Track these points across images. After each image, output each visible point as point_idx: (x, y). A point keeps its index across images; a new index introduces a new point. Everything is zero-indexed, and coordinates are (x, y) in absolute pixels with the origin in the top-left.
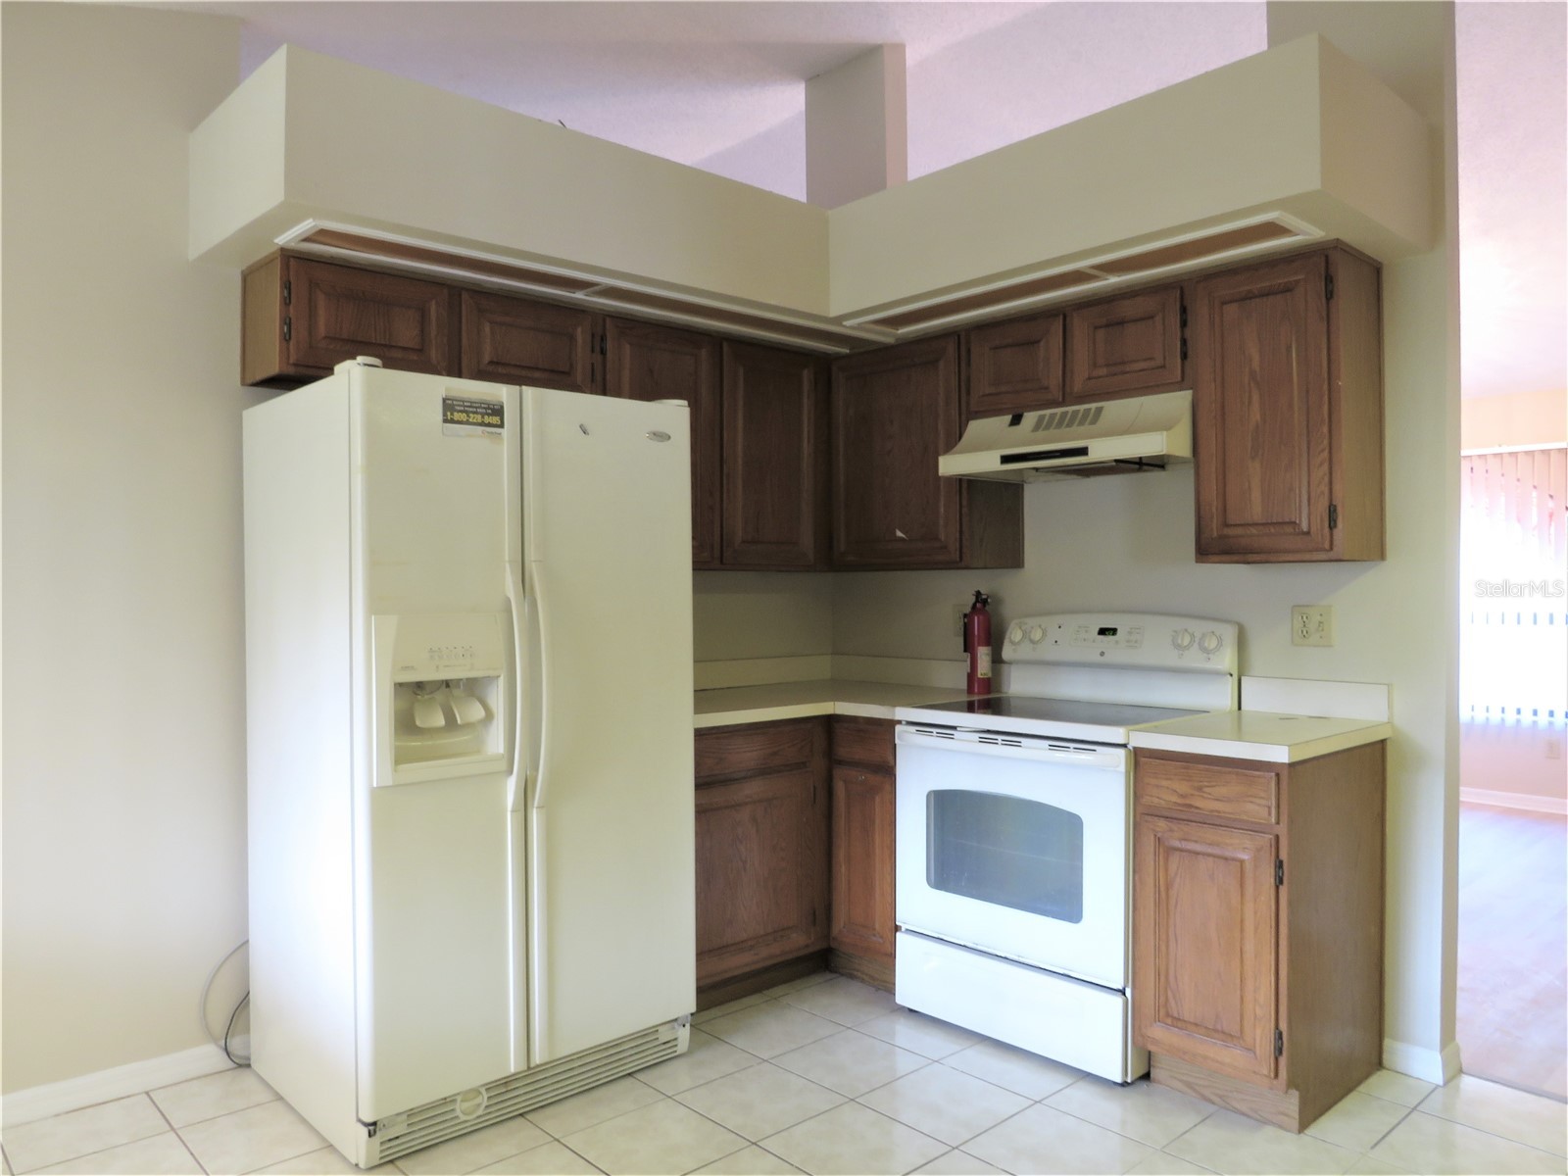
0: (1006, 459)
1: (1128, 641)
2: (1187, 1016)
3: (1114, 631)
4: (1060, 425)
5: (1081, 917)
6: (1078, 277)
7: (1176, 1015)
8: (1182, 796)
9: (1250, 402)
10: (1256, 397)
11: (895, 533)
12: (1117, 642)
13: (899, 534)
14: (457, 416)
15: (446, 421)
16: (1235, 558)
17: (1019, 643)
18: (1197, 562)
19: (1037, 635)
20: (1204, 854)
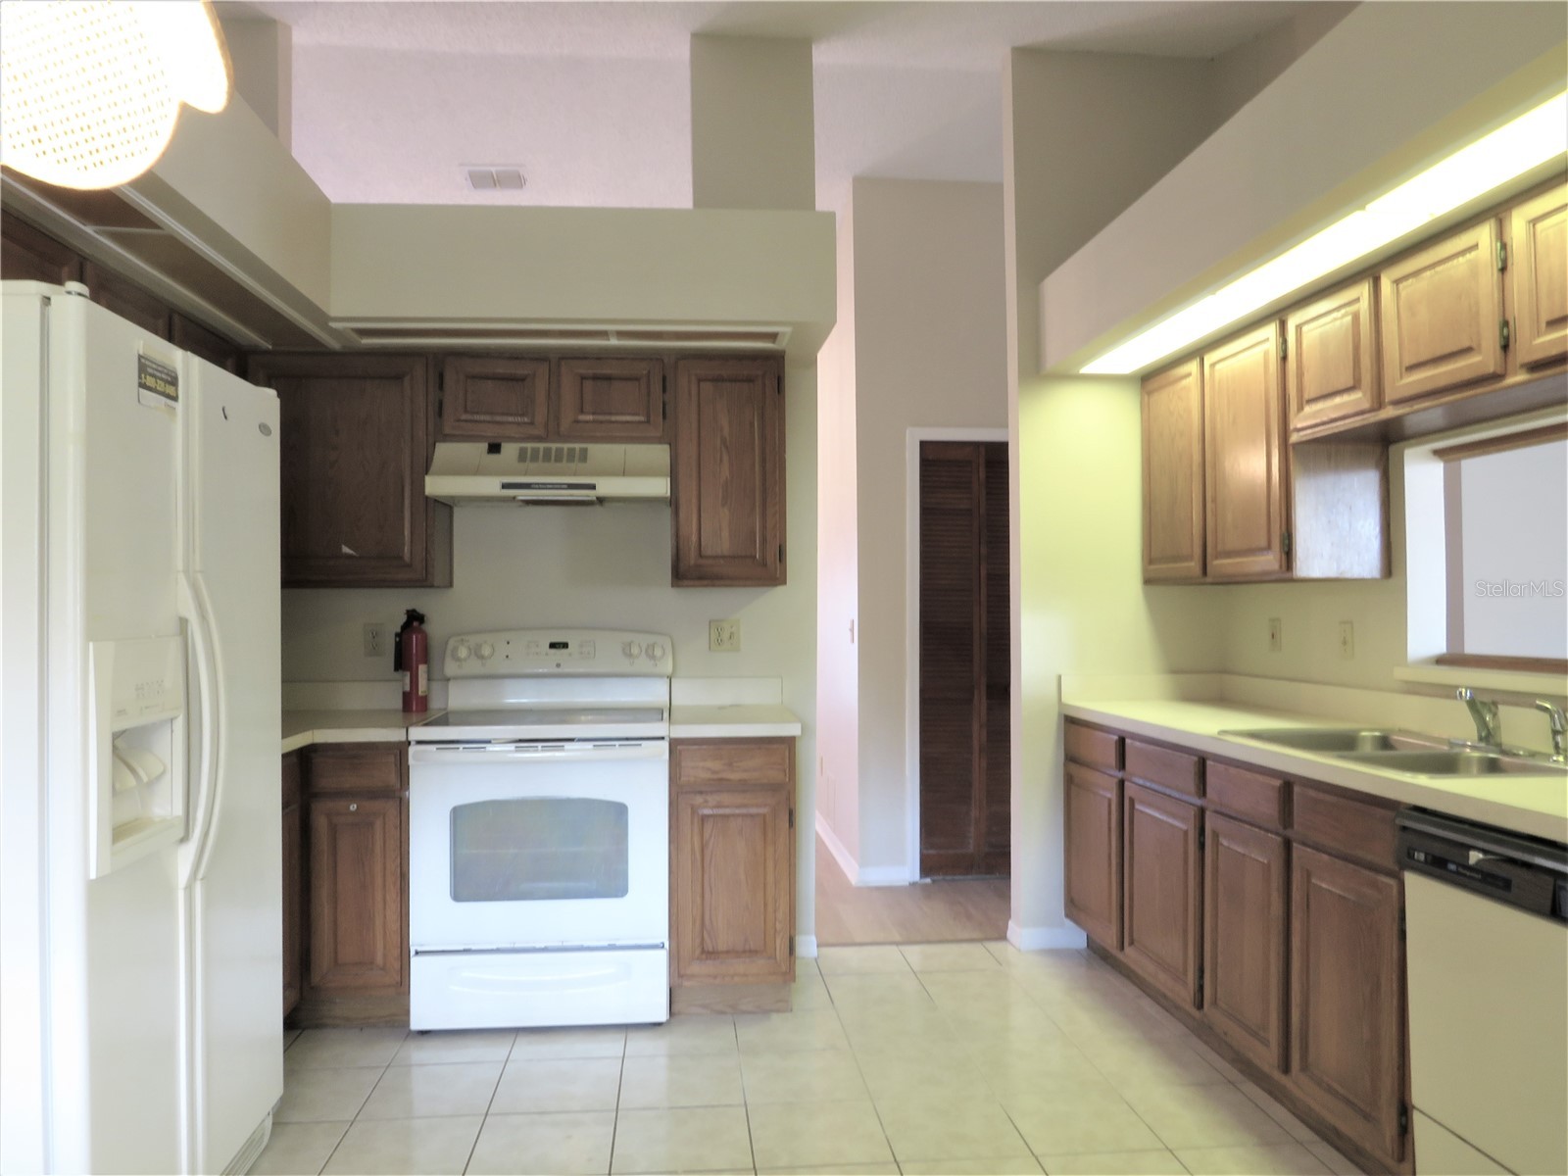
0: (505, 486)
1: (581, 653)
2: (722, 946)
3: (565, 645)
4: (559, 459)
5: (627, 891)
6: (604, 334)
7: (711, 949)
8: (714, 772)
9: (721, 460)
10: (726, 458)
11: (341, 549)
12: (570, 654)
13: (346, 550)
14: (150, 381)
15: (142, 385)
16: (705, 582)
17: (465, 660)
18: (672, 586)
19: (486, 651)
20: (733, 815)
